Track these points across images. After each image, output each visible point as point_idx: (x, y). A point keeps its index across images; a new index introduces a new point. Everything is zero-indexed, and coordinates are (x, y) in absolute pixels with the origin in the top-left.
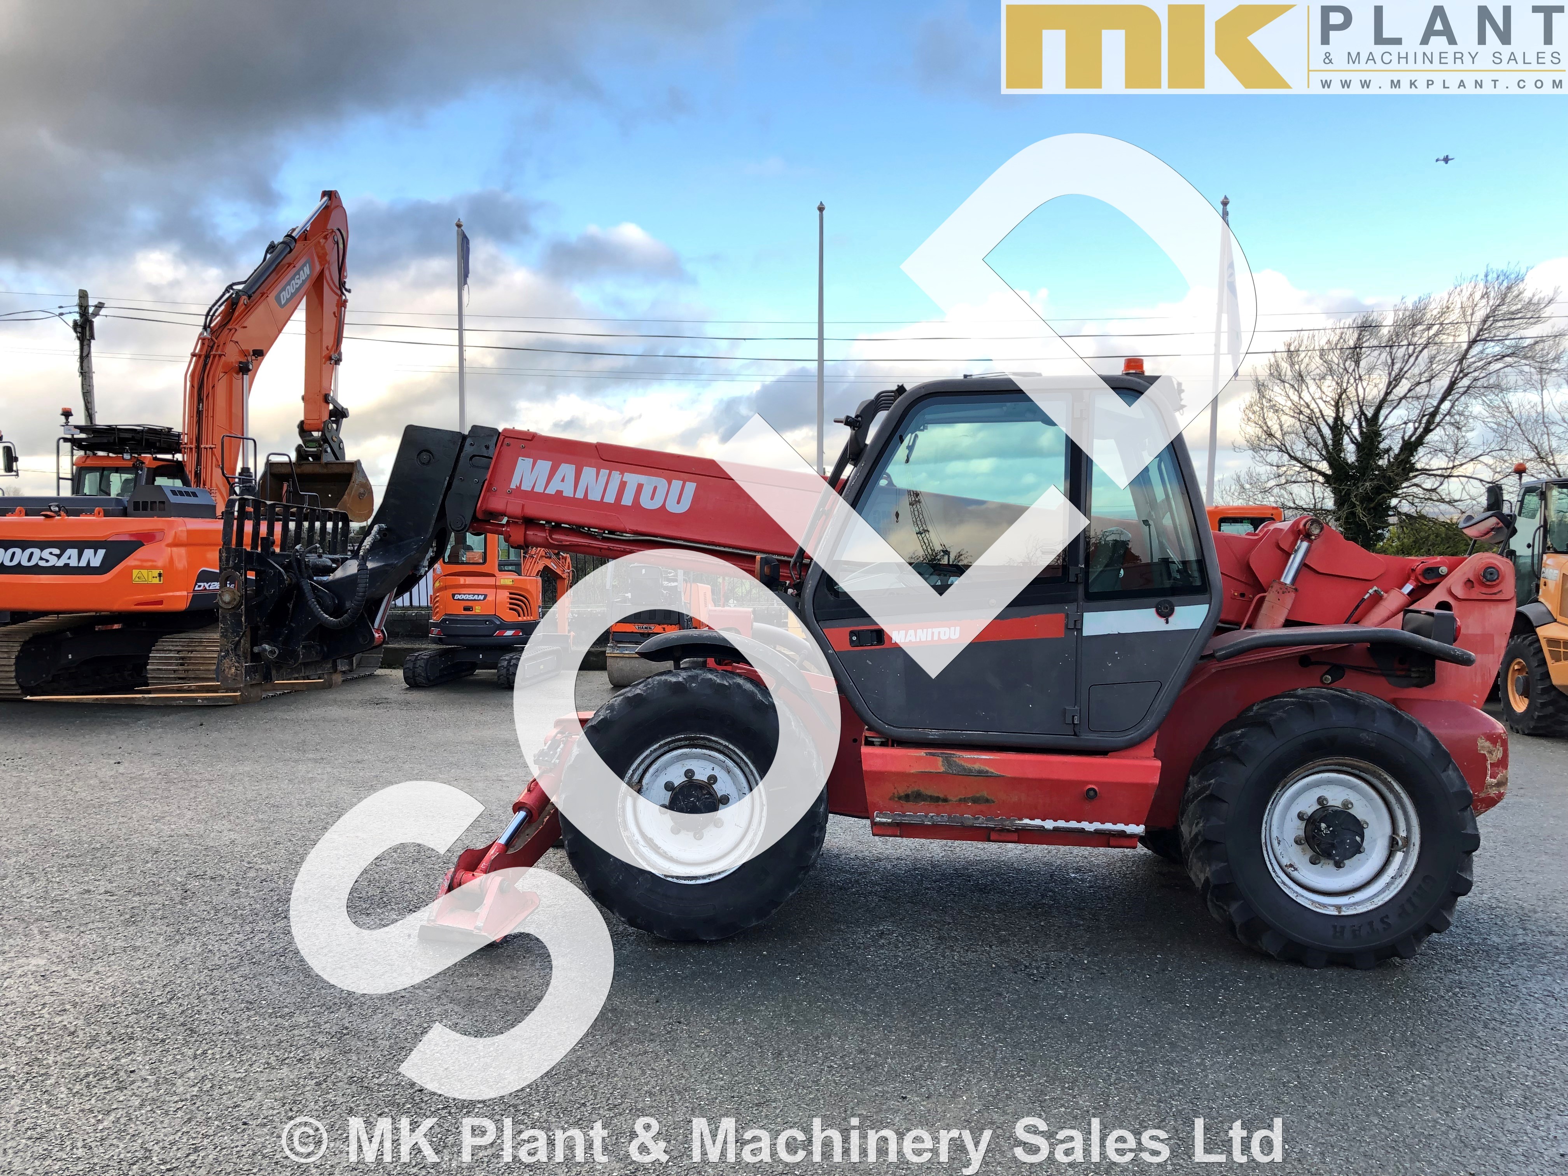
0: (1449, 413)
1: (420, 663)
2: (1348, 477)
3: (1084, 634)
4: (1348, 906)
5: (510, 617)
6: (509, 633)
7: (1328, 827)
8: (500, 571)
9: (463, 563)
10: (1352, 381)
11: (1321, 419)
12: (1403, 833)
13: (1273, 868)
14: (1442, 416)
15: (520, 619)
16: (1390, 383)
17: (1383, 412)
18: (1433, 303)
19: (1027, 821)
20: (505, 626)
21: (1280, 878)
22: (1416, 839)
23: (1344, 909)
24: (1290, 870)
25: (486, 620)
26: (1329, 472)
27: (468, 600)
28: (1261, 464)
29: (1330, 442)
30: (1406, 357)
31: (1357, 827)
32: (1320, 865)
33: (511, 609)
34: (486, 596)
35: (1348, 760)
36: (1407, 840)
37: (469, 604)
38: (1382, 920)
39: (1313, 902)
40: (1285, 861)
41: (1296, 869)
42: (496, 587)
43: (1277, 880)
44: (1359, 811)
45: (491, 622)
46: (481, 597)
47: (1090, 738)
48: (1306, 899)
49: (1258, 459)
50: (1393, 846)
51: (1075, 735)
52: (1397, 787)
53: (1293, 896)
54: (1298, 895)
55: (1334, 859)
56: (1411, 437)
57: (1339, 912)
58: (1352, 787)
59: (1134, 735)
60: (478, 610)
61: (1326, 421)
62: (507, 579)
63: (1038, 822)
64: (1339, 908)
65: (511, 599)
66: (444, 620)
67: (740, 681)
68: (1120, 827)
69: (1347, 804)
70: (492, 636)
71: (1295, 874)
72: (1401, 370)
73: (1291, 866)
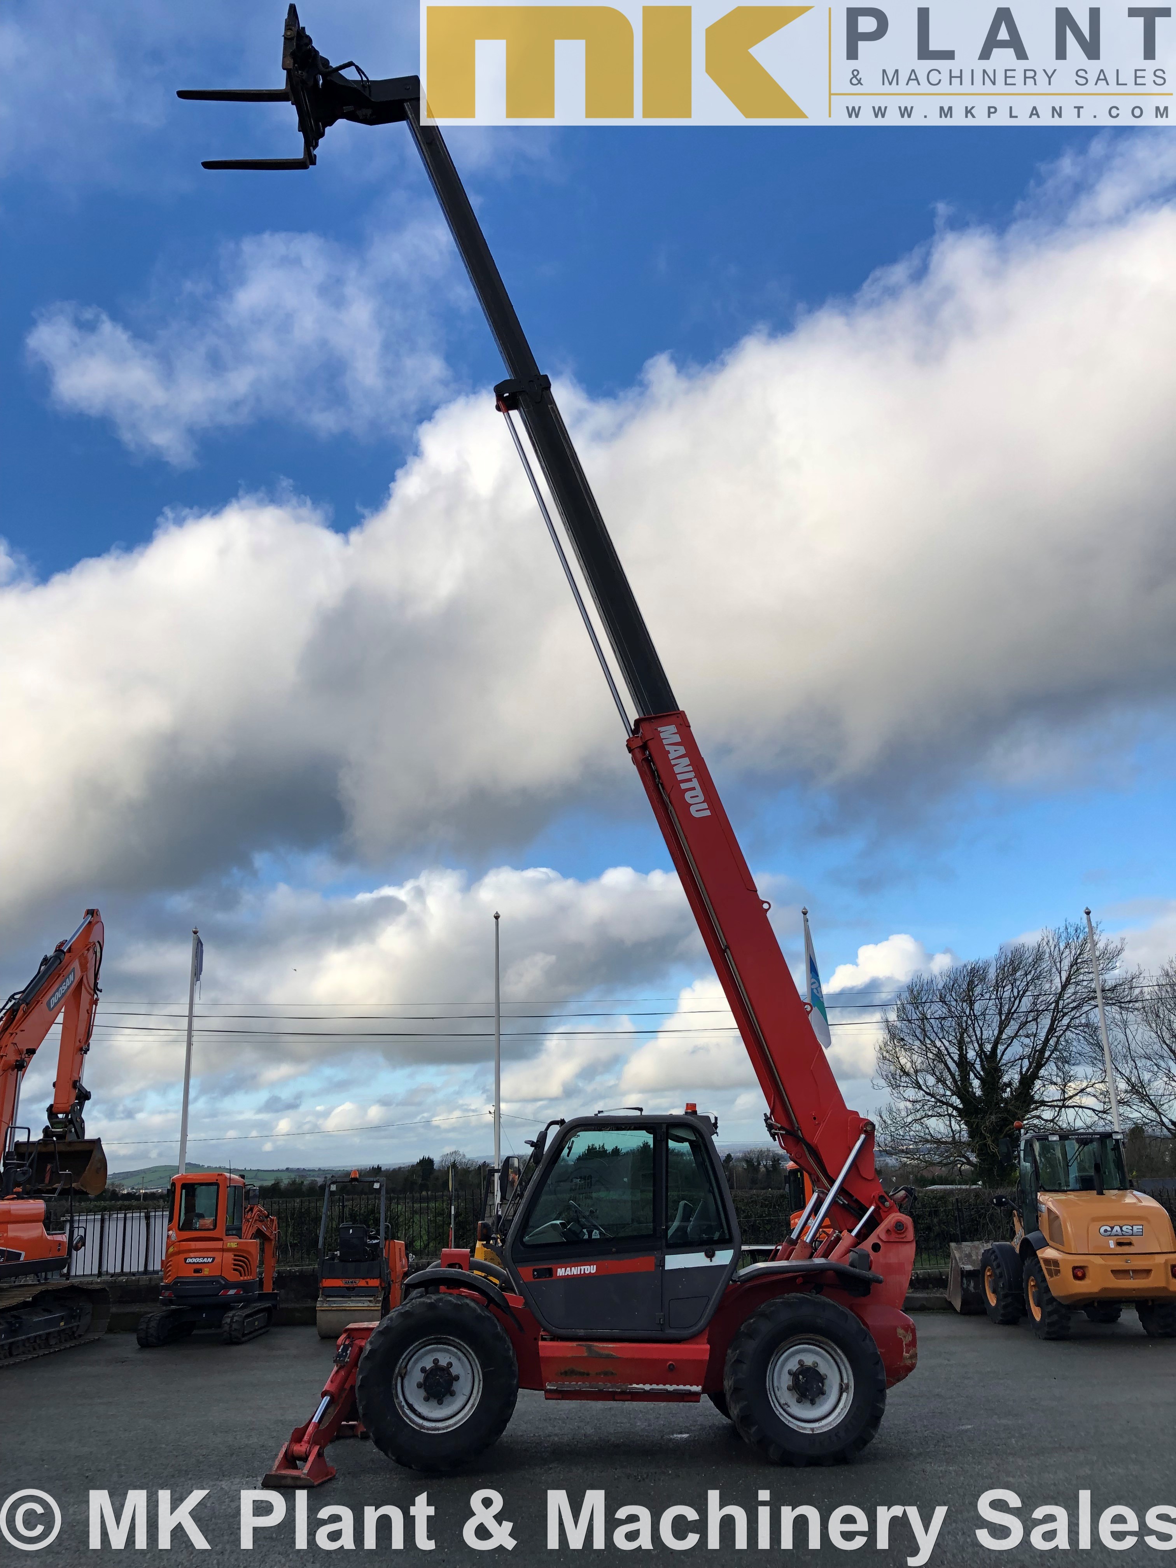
0: (1055, 1049)
1: (153, 1324)
2: (977, 1111)
3: (666, 1268)
4: (818, 1428)
5: (233, 1277)
6: (232, 1292)
7: (803, 1378)
8: (227, 1235)
9: (196, 1229)
10: (969, 1022)
11: (948, 1057)
12: (845, 1381)
13: (774, 1405)
14: (1049, 1053)
15: (242, 1278)
16: (1001, 1022)
17: (1001, 1048)
18: (1027, 952)
19: (635, 1386)
20: (229, 1285)
21: (779, 1411)
22: (852, 1384)
23: (815, 1429)
24: (785, 1407)
25: (211, 1280)
26: (961, 1106)
27: (198, 1263)
28: (899, 1100)
29: (958, 1078)
30: (1013, 999)
31: (821, 1378)
32: (802, 1403)
33: (235, 1270)
34: (214, 1259)
35: (811, 1336)
36: (847, 1385)
37: (198, 1266)
38: (836, 1435)
39: (798, 1426)
40: (782, 1401)
41: (789, 1406)
42: (223, 1250)
43: (777, 1413)
44: (823, 1369)
45: (218, 1282)
46: (210, 1260)
47: (671, 1332)
48: (794, 1424)
49: (896, 1095)
50: (842, 1390)
51: (662, 1331)
52: (839, 1351)
53: (786, 1423)
54: (789, 1421)
55: (808, 1398)
56: (1028, 1070)
57: (813, 1432)
58: (817, 1353)
59: (695, 1329)
60: (206, 1272)
61: (952, 1058)
62: (232, 1243)
63: (641, 1386)
64: (812, 1429)
65: (235, 1260)
66: (176, 1283)
67: (468, 1301)
68: (688, 1387)
69: (816, 1364)
70: (217, 1295)
71: (789, 1409)
72: (1009, 1010)
73: (786, 1404)
